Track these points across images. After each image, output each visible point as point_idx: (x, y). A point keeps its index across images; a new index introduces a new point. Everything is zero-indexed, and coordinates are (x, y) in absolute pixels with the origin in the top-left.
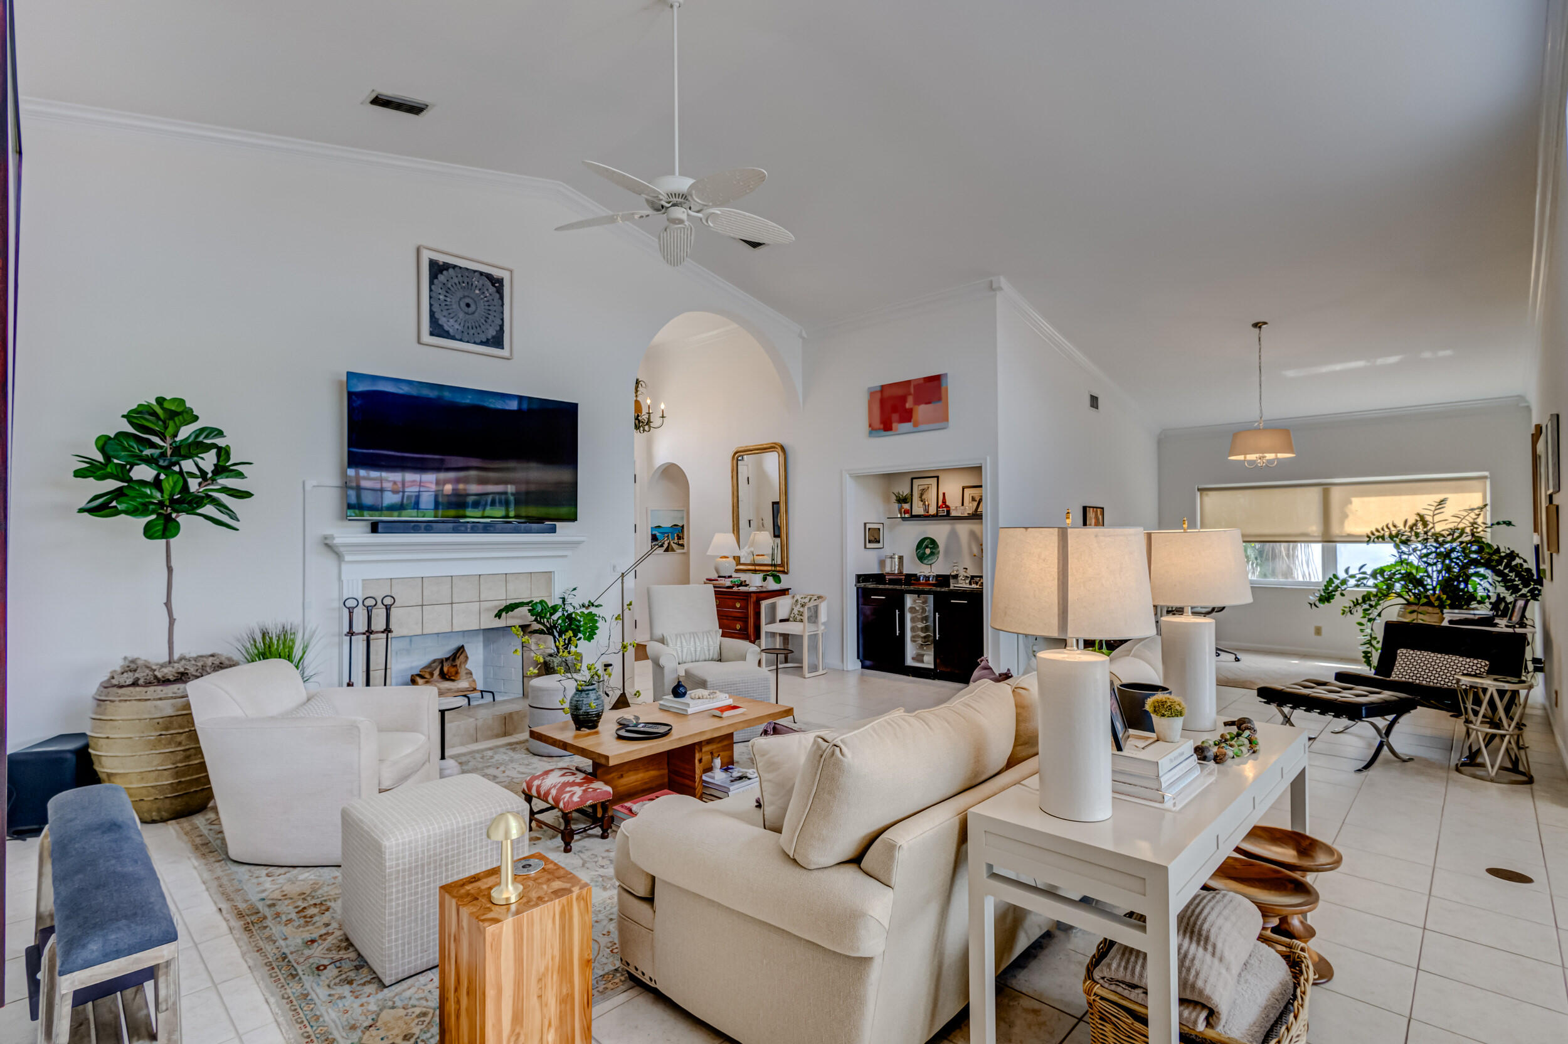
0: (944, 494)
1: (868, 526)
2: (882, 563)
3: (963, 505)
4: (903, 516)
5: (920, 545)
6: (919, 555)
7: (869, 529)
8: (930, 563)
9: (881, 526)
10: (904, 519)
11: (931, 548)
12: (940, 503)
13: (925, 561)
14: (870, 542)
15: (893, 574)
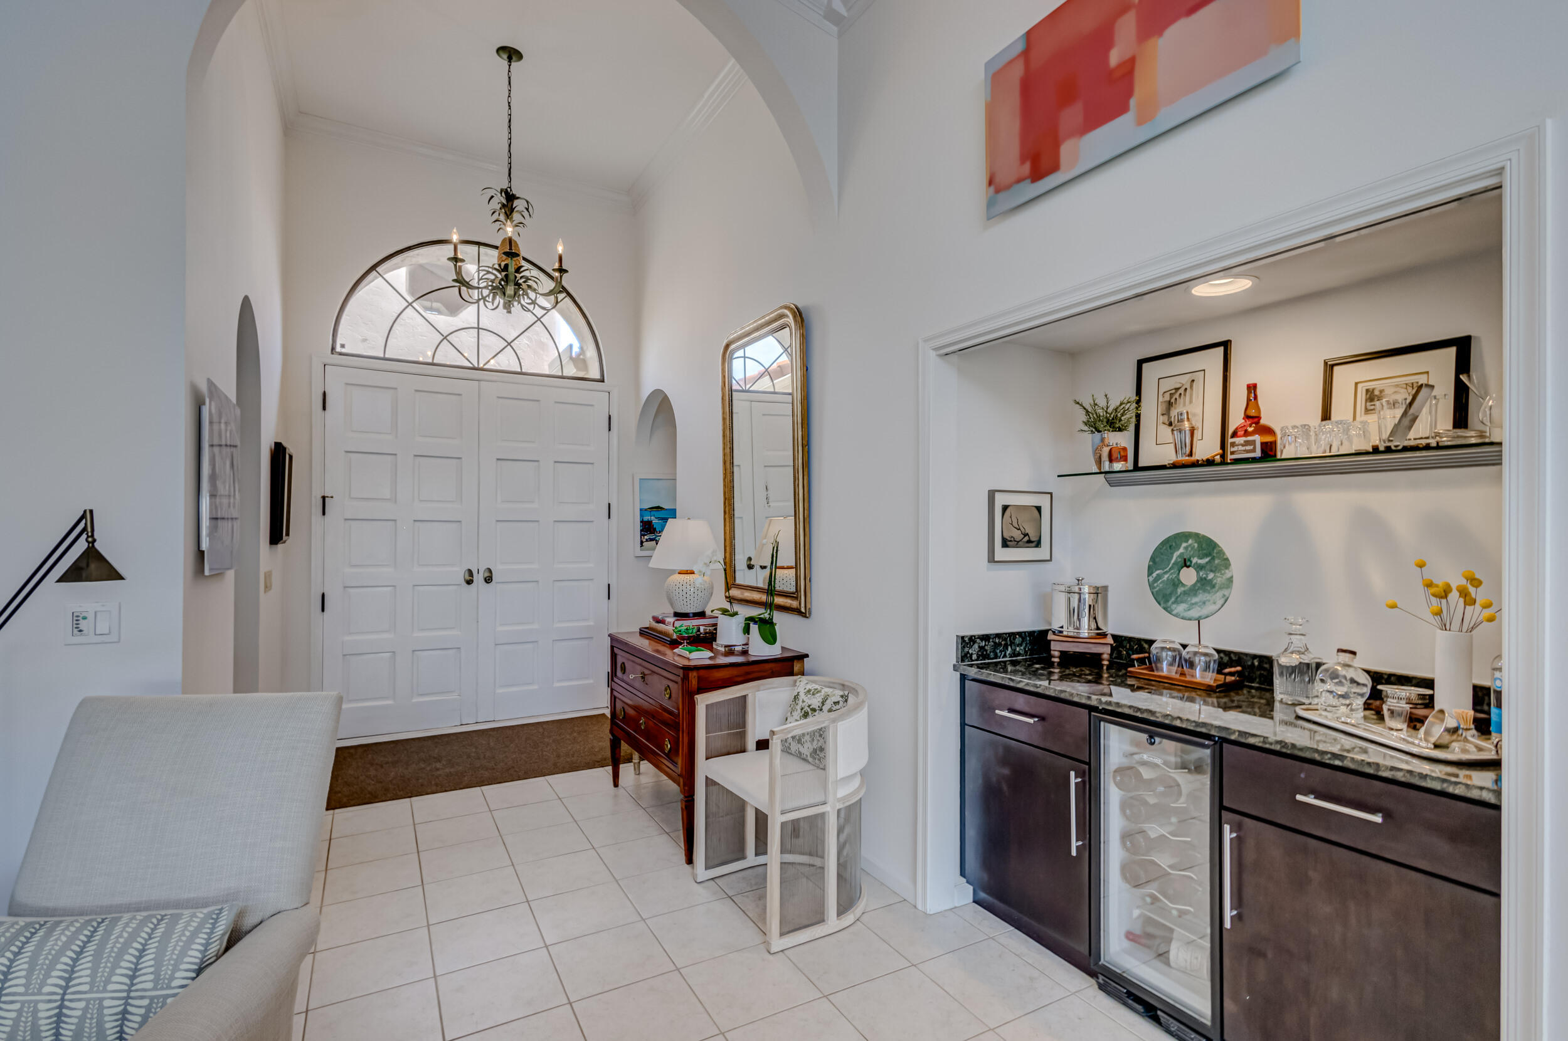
0: (1252, 388)
1: (1000, 500)
2: (1044, 603)
3: (1326, 416)
4: (1106, 466)
5: (1158, 559)
6: (1159, 585)
7: (1005, 508)
8: (1194, 613)
9: (1044, 502)
10: (1113, 479)
11: (1199, 568)
12: (1236, 419)
13: (1180, 608)
14: (1005, 544)
15: (1075, 639)
